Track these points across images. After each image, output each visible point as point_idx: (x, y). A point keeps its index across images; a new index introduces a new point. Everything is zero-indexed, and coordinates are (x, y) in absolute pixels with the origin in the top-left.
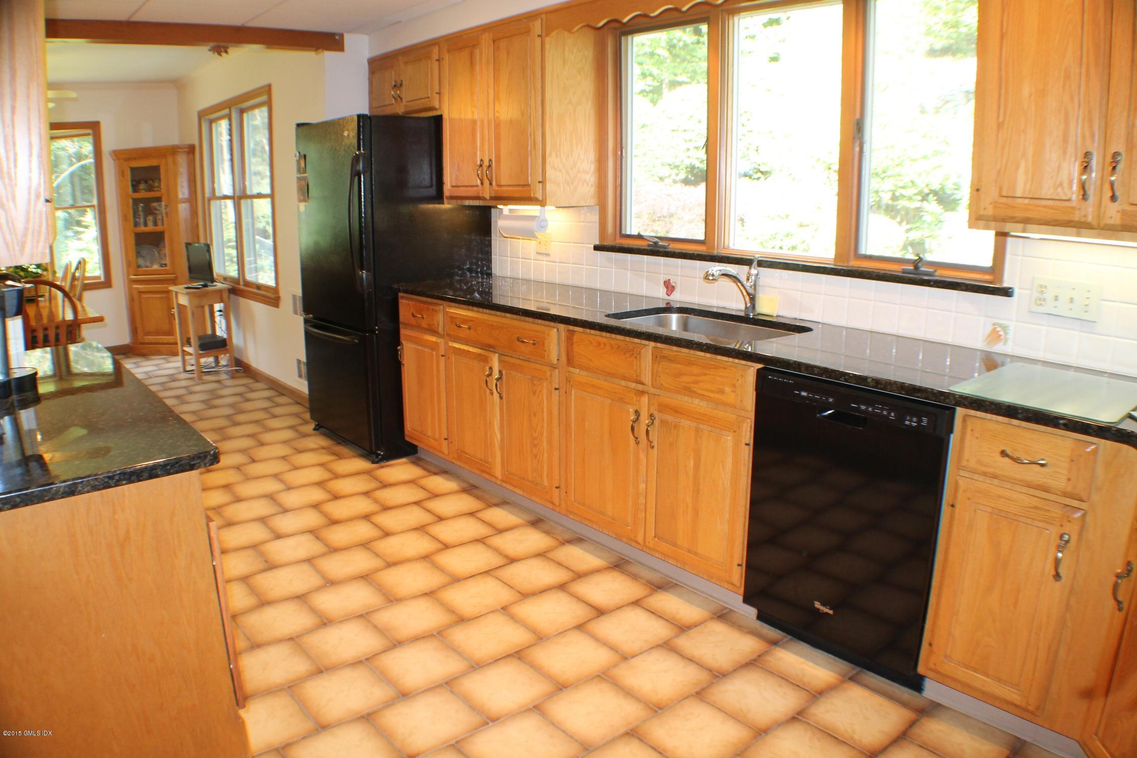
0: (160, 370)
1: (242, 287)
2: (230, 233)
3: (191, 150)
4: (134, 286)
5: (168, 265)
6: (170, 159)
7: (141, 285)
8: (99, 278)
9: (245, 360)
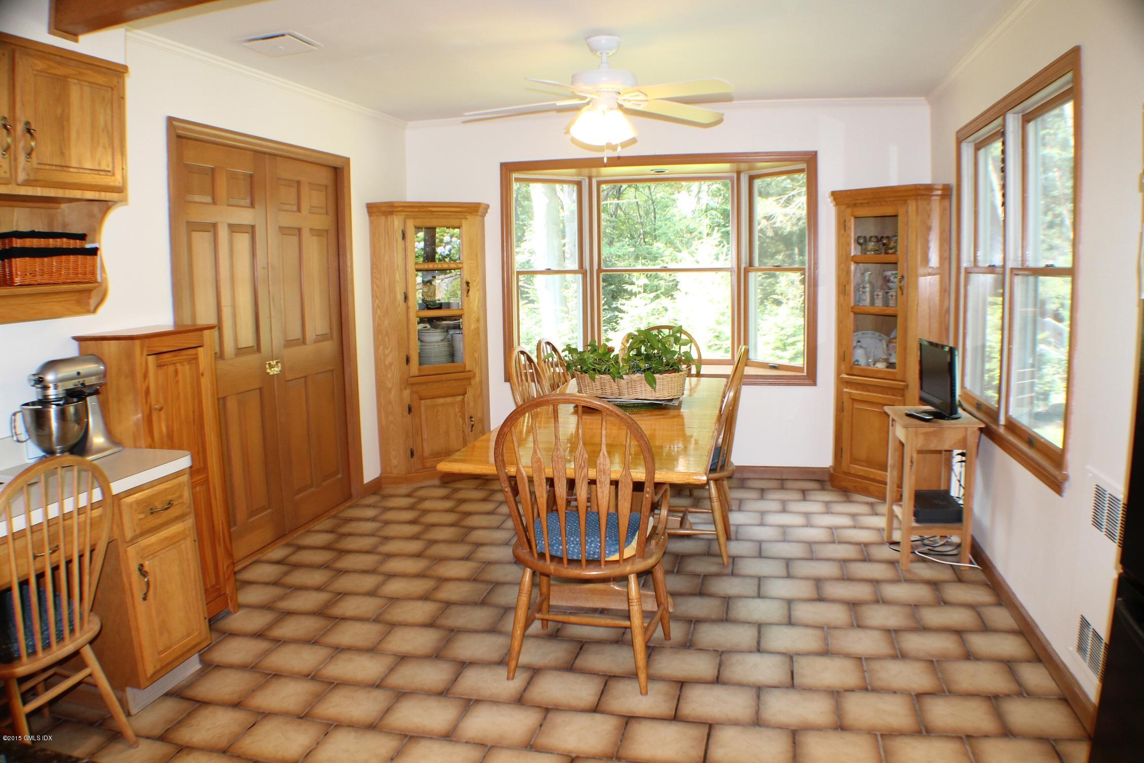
0: (855, 527)
1: (1002, 430)
2: (993, 339)
3: (947, 192)
4: (845, 390)
5: (897, 366)
6: (912, 206)
7: (857, 389)
8: (800, 369)
9: (988, 552)
